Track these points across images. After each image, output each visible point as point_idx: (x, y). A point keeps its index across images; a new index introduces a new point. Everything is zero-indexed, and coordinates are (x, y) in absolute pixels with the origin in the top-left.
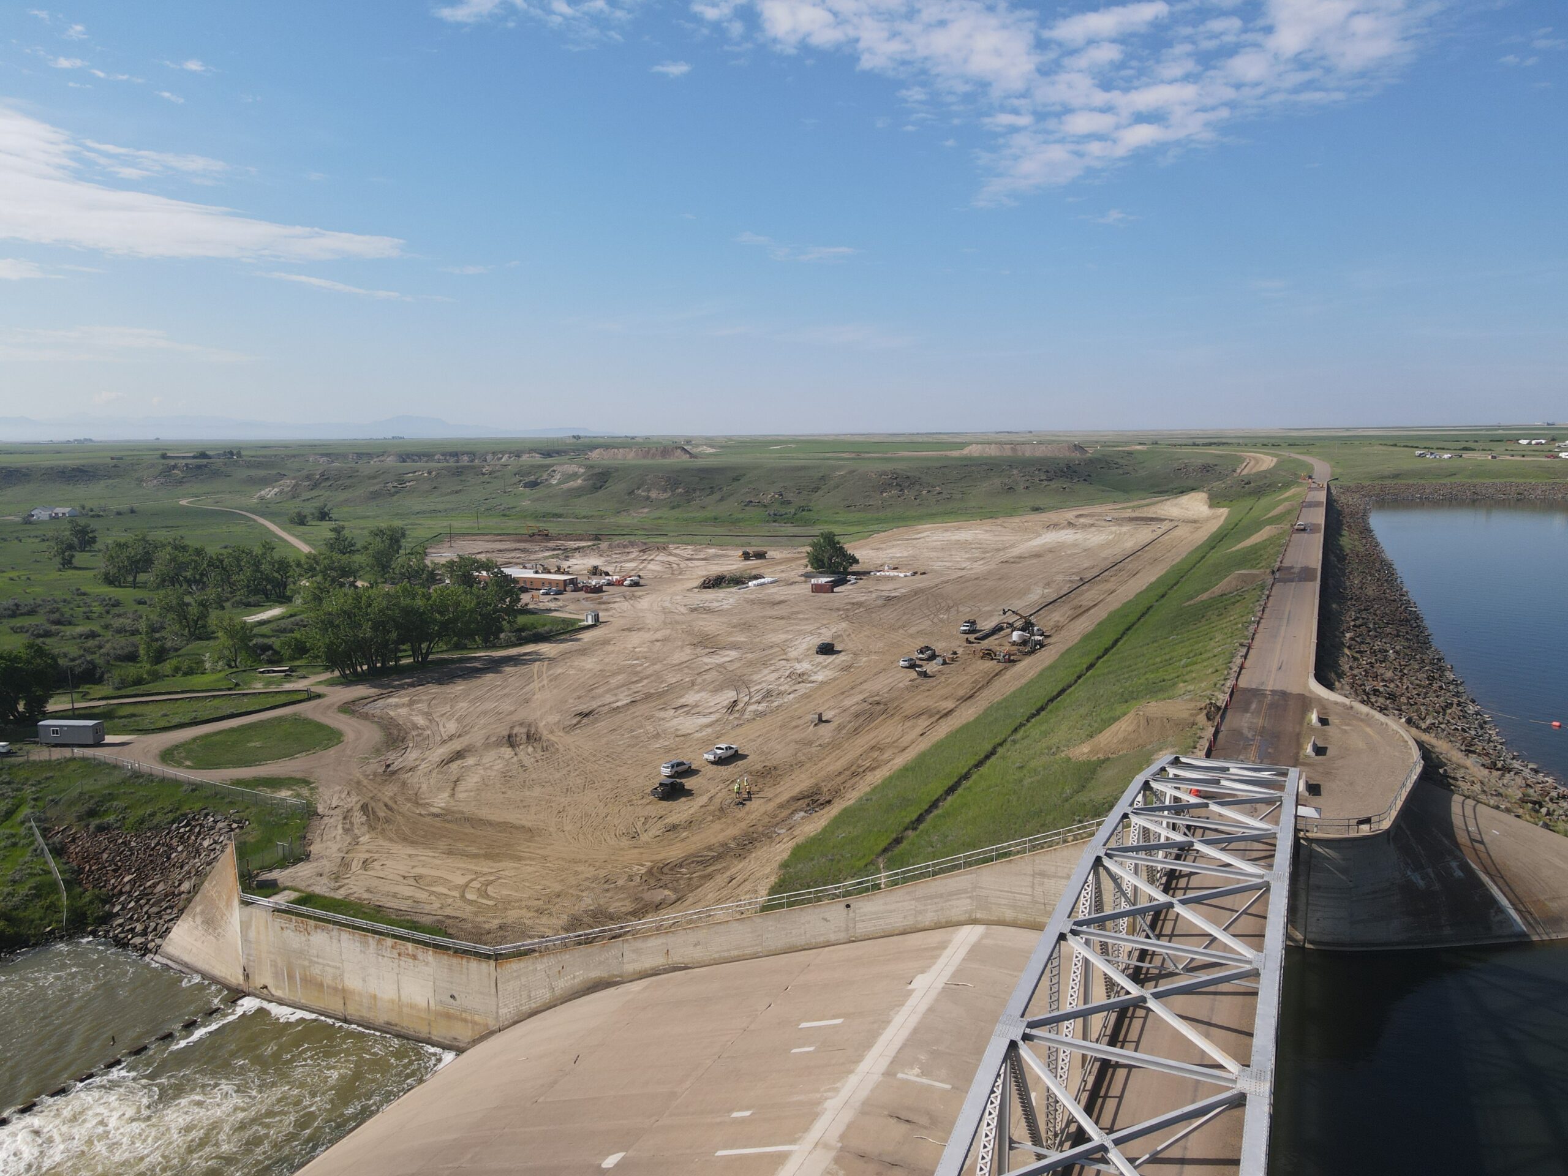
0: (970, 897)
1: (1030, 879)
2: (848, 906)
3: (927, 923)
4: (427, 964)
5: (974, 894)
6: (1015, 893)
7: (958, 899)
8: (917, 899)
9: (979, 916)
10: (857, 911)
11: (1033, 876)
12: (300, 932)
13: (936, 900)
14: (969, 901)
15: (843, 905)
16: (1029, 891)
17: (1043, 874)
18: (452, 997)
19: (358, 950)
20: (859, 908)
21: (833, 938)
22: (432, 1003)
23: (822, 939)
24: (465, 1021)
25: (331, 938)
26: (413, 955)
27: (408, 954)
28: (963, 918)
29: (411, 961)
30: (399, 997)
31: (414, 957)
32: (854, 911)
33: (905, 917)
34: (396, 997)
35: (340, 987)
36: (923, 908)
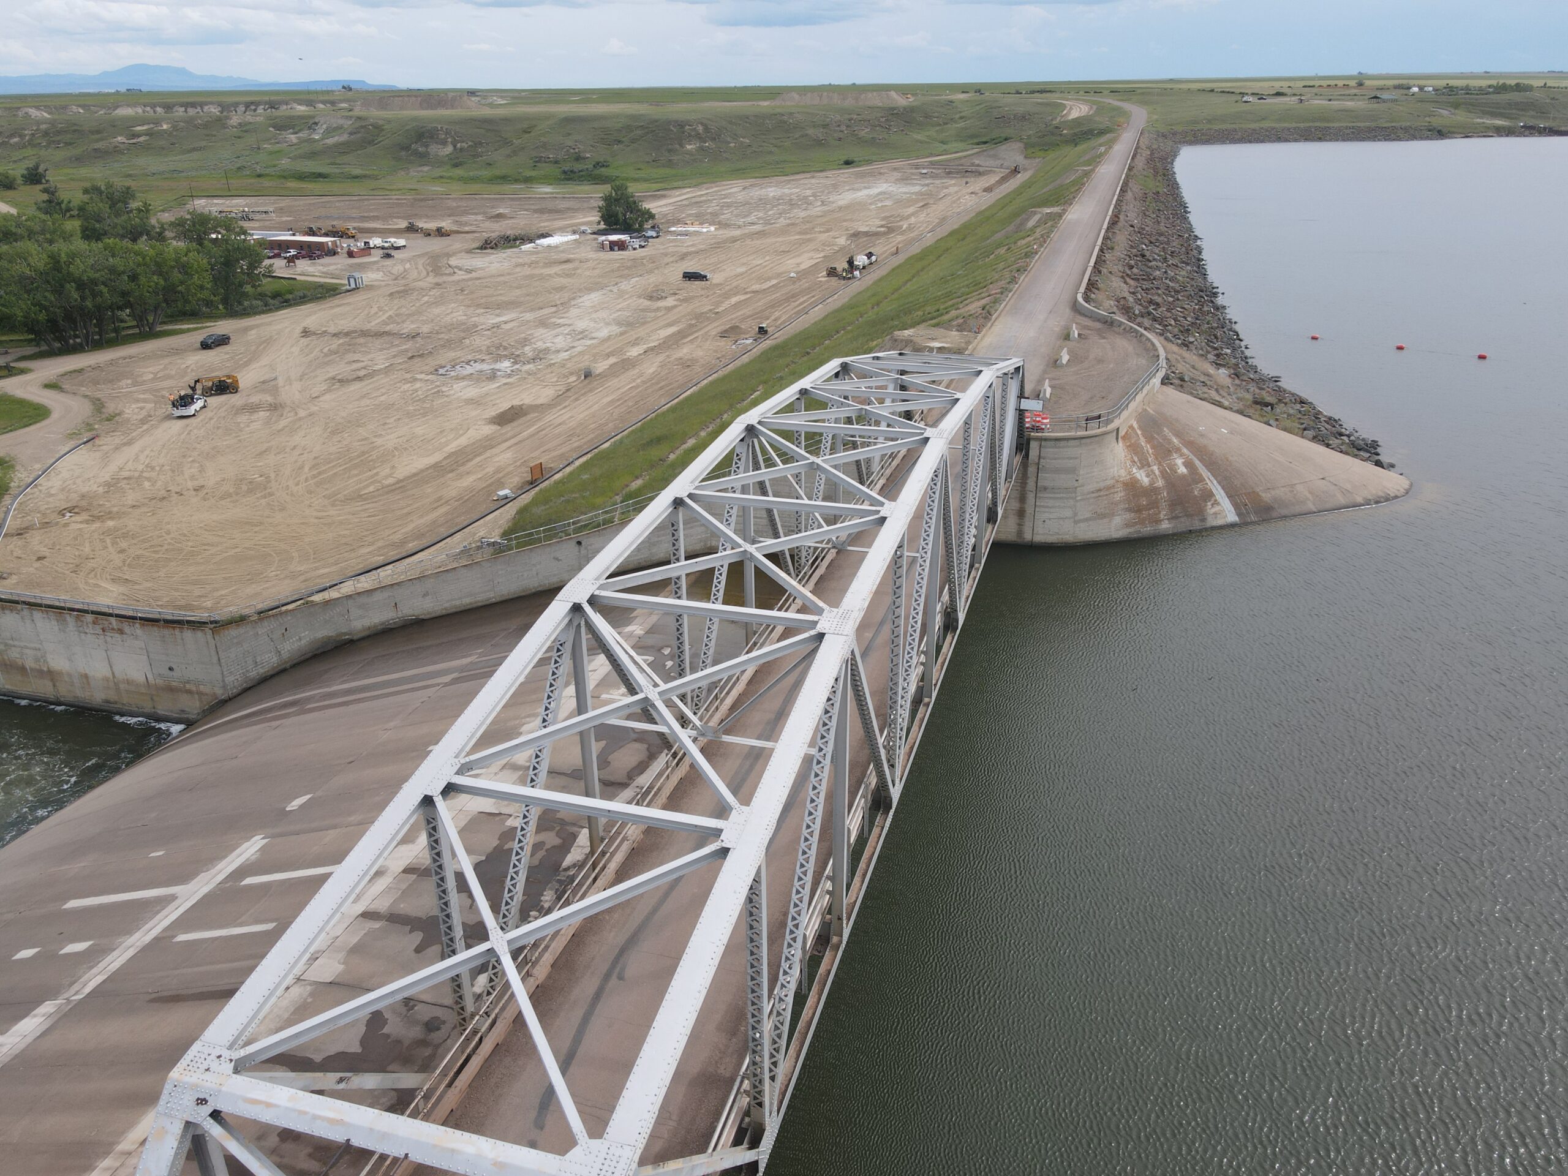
2: (579, 543)
3: (661, 555)
4: (136, 638)
7: (692, 528)
10: (589, 548)
18: (171, 669)
19: (56, 628)
20: (591, 545)
22: (150, 677)
23: (555, 579)
24: (189, 692)
25: (22, 618)
26: (119, 629)
27: (113, 629)
28: (698, 547)
29: (117, 635)
30: (113, 673)
31: (121, 631)
32: (586, 548)
34: (109, 675)
35: (45, 669)
36: (656, 539)
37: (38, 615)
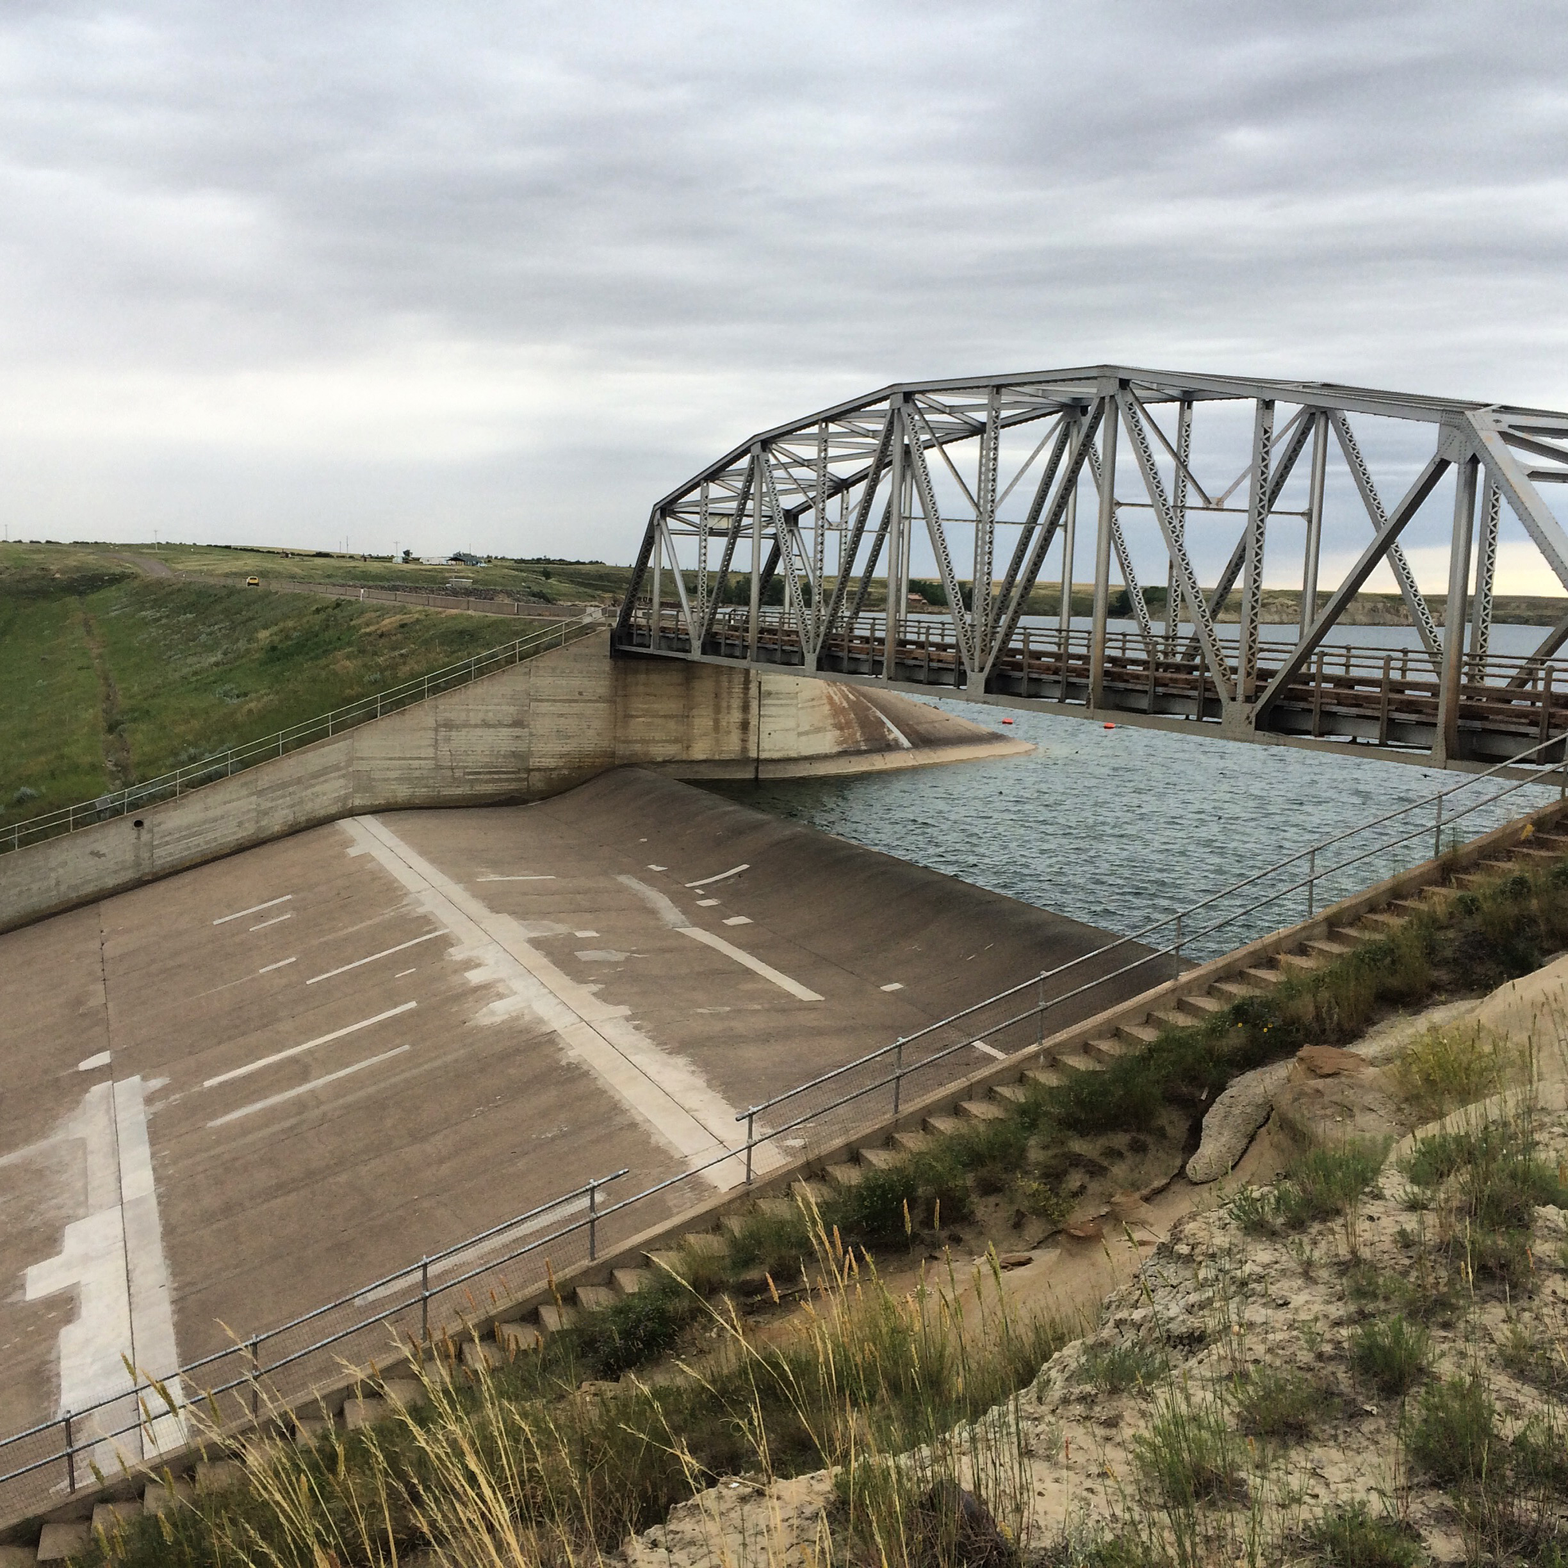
0: (344, 776)
1: (432, 734)
2: (139, 824)
3: (277, 828)
5: (351, 769)
6: (411, 758)
7: (326, 781)
8: (260, 793)
9: (358, 802)
10: (156, 829)
11: (436, 730)
13: (291, 789)
14: (342, 782)
15: (130, 824)
16: (430, 752)
17: (449, 725)
20: (160, 824)
21: (110, 882)
23: (90, 889)
28: (333, 810)
32: (151, 831)
33: (240, 824)
36: (270, 805)
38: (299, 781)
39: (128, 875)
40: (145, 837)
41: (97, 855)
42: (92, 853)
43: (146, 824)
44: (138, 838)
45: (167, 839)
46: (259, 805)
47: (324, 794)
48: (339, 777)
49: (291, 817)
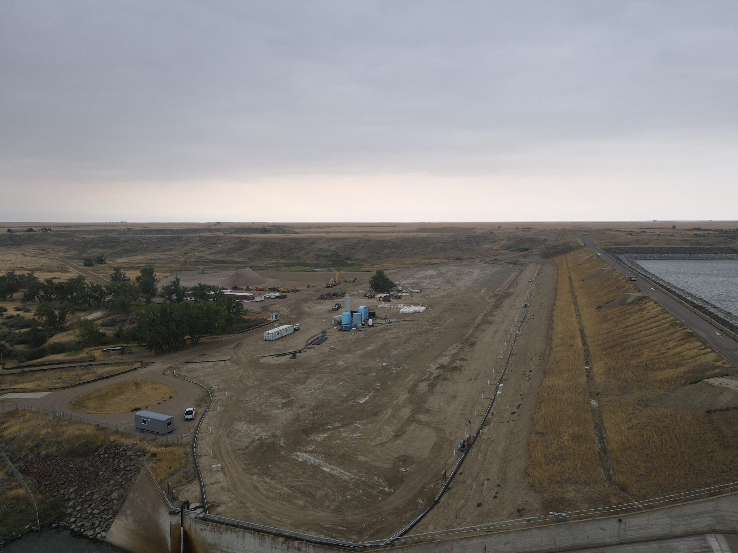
0: (711, 516)
2: (620, 521)
3: (679, 533)
5: (714, 514)
7: (702, 517)
8: (673, 517)
9: (717, 528)
10: (627, 524)
12: (215, 532)
13: (686, 518)
14: (710, 519)
15: (616, 520)
19: (258, 544)
21: (608, 540)
23: (600, 541)
25: (238, 536)
27: (294, 547)
28: (706, 529)
29: (297, 551)
31: (299, 549)
32: (625, 524)
33: (662, 528)
36: (676, 523)
37: (248, 535)
38: (690, 515)
39: (615, 540)
40: (622, 526)
41: (603, 529)
42: (601, 528)
43: (623, 521)
44: (620, 526)
45: (632, 528)
46: (671, 522)
47: (701, 522)
48: (709, 516)
49: (685, 529)
